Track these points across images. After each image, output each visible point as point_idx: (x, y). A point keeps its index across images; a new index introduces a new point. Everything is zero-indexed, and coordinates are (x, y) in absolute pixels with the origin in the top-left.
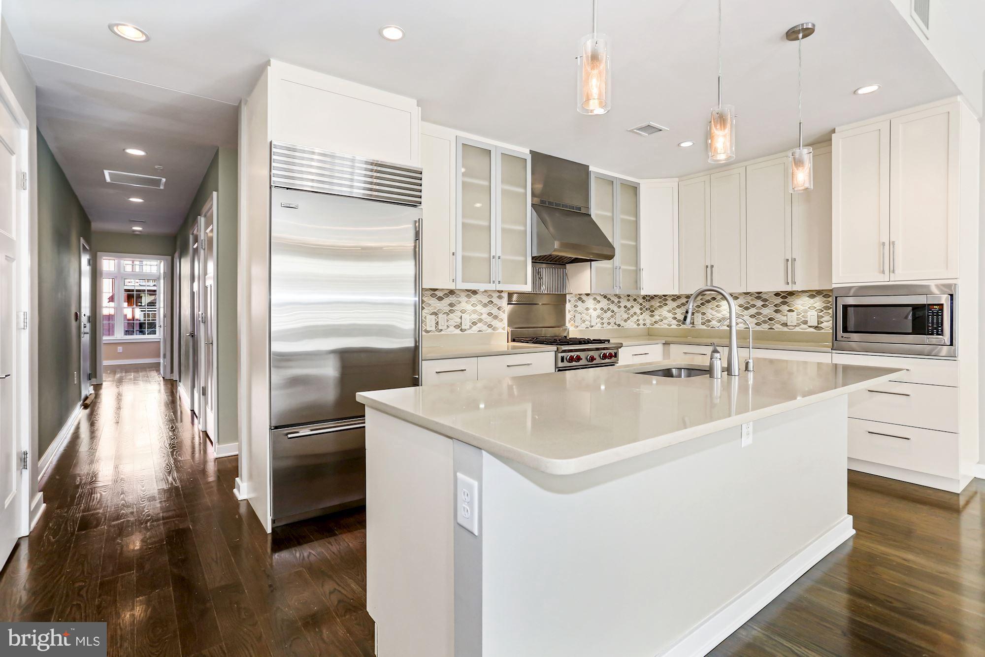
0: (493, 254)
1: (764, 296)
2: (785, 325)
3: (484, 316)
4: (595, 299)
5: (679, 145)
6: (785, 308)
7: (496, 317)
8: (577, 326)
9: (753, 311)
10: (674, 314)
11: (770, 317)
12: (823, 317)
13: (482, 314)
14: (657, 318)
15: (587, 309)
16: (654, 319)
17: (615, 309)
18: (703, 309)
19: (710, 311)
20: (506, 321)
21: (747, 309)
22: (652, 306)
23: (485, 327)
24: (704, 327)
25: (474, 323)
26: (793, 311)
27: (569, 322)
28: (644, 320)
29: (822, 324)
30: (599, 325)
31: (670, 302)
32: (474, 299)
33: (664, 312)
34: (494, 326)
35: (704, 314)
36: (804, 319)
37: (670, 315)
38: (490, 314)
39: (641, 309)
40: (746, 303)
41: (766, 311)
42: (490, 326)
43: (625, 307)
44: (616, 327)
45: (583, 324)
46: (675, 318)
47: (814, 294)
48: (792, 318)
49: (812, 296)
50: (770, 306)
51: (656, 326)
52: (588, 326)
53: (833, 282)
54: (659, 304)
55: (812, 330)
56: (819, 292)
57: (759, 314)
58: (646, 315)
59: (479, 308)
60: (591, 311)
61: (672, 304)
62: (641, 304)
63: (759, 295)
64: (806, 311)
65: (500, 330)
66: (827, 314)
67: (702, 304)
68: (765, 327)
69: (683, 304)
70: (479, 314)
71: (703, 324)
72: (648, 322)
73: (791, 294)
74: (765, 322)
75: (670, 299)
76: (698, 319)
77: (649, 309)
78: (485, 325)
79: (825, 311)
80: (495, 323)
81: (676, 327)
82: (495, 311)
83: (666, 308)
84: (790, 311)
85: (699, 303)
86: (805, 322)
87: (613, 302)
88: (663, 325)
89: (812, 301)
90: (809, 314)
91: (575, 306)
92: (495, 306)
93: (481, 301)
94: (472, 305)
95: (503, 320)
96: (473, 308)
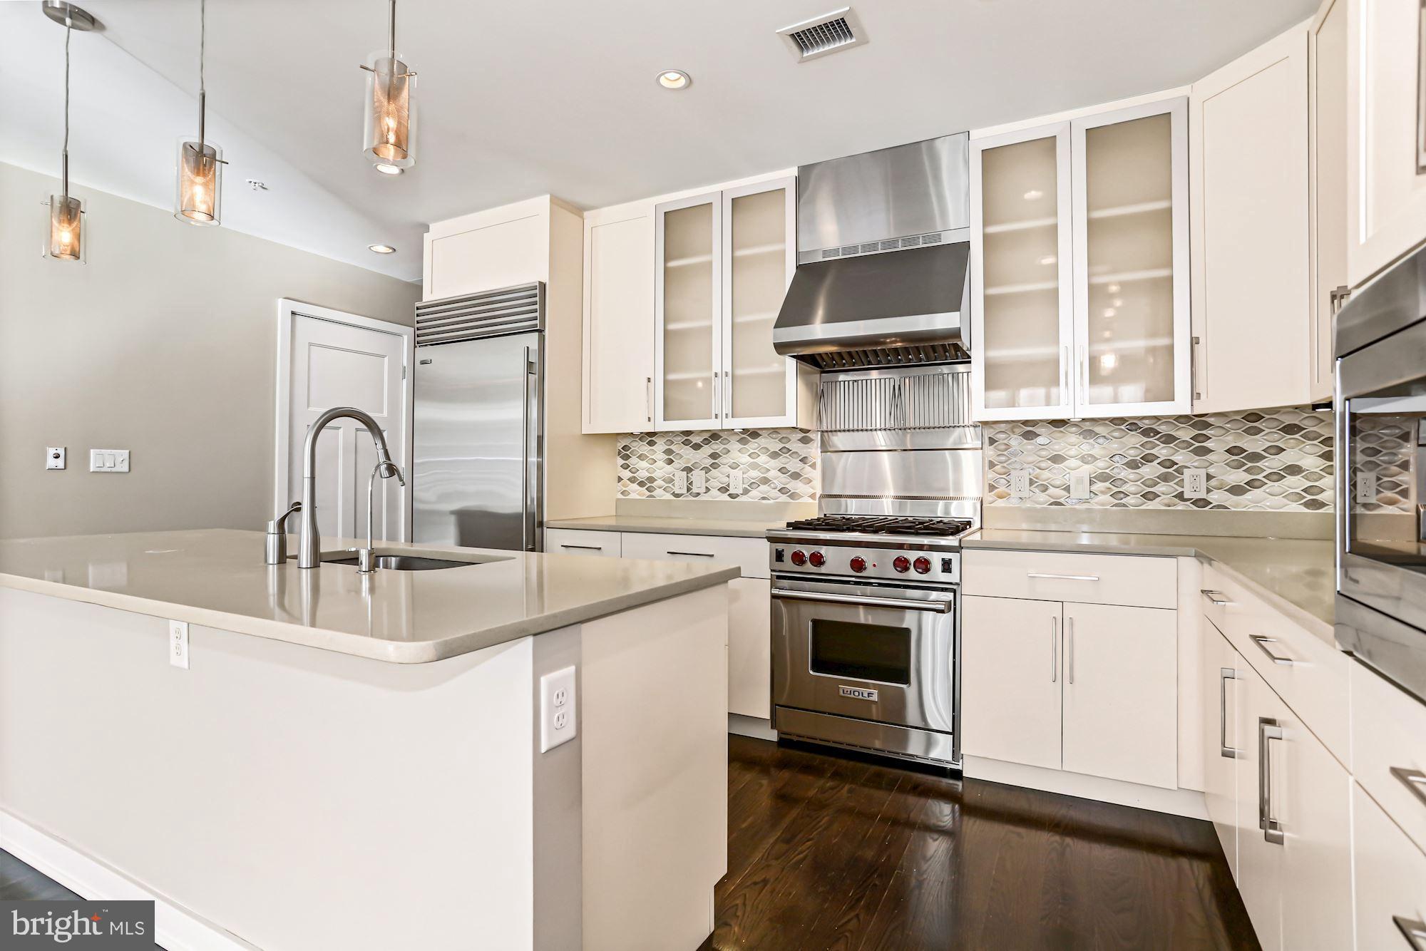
3: (773, 474)
7: (797, 476)
8: (1021, 500)
13: (768, 470)
15: (1058, 459)
20: (817, 483)
25: (753, 485)
27: (991, 487)
30: (1105, 497)
34: (792, 491)
38: (785, 471)
42: (784, 491)
44: (1187, 506)
45: (1040, 494)
52: (1061, 501)
65: (806, 499)
70: (763, 470)
78: (775, 488)
82: (793, 465)
91: (1016, 453)
92: (795, 456)
93: (767, 449)
94: (749, 455)
95: (811, 481)
96: (752, 460)
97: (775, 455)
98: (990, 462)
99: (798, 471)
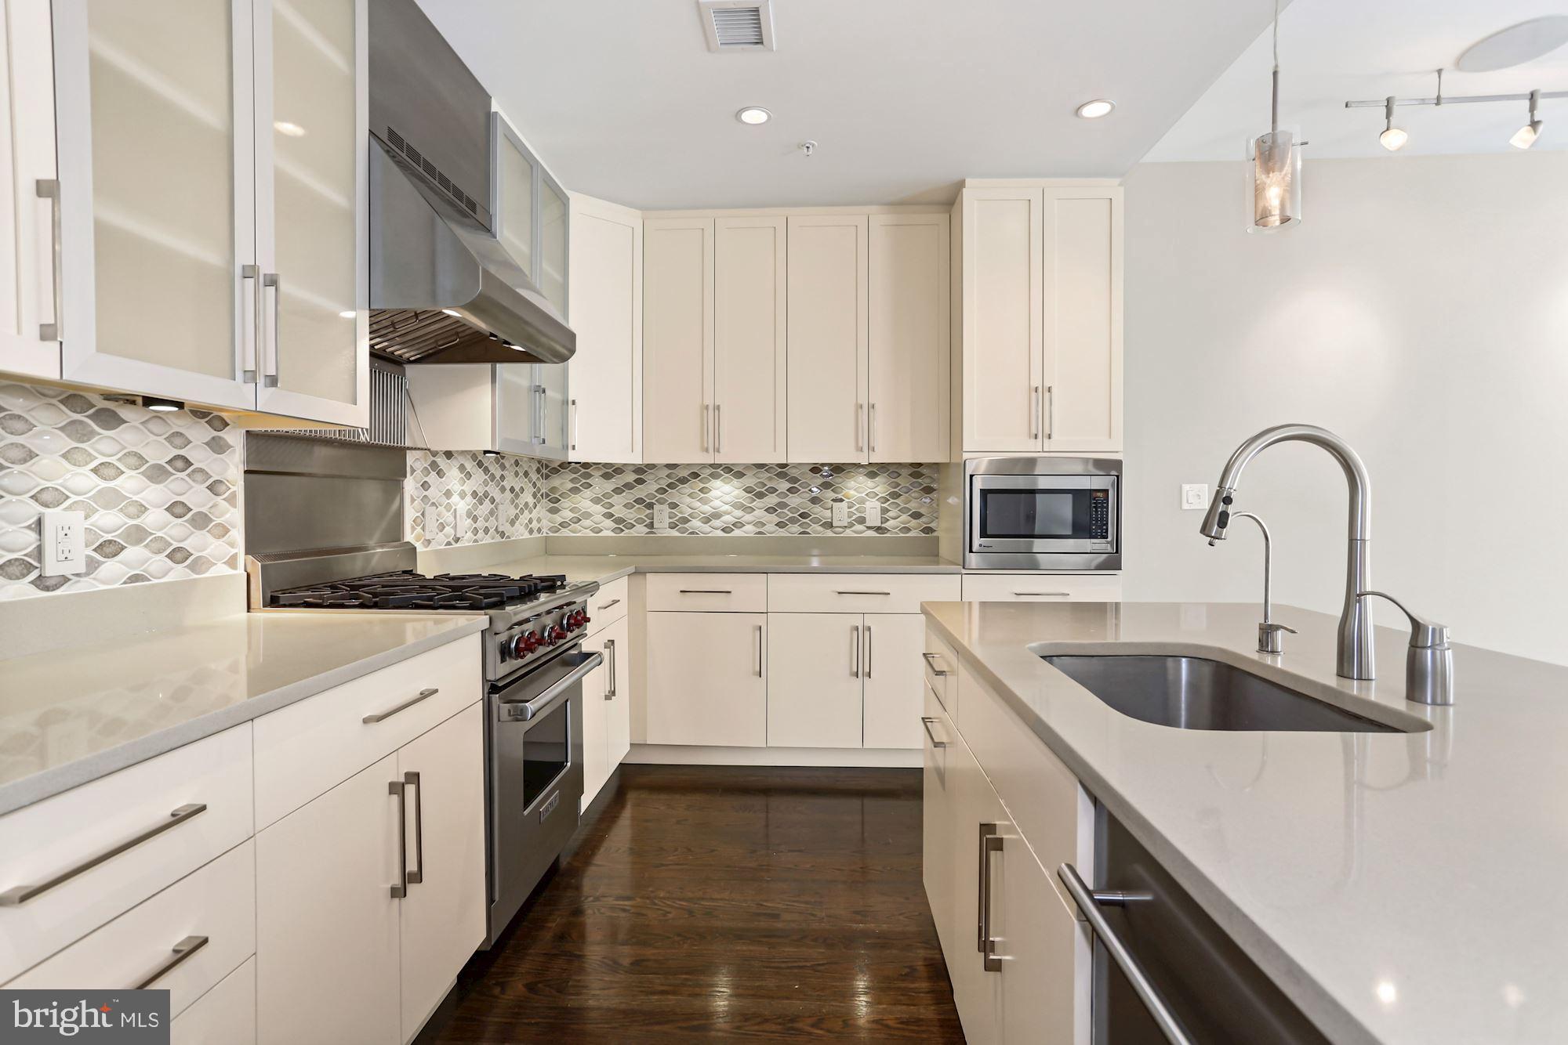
0: (243, 258)
1: (794, 473)
2: (829, 525)
3: (155, 518)
4: (462, 468)
5: (738, 115)
6: (829, 494)
7: (201, 521)
8: (429, 542)
9: (772, 500)
10: (606, 505)
11: (802, 511)
12: (888, 511)
13: (143, 509)
14: (567, 515)
15: (448, 494)
16: (558, 518)
17: (495, 492)
18: (673, 496)
19: (686, 500)
20: (238, 535)
21: (760, 495)
22: (553, 489)
23: (160, 562)
24: (675, 533)
25: (109, 549)
26: (841, 500)
27: (413, 529)
28: (539, 520)
29: (888, 523)
30: (470, 534)
31: (597, 481)
32: (105, 444)
33: (584, 501)
34: (196, 555)
35: (674, 506)
36: (859, 515)
37: (598, 509)
38: (178, 510)
39: (535, 496)
40: (760, 485)
41: (794, 501)
42: (178, 555)
43: (512, 490)
44: (498, 539)
45: (440, 534)
46: (609, 516)
47: (875, 470)
48: (841, 514)
49: (872, 475)
50: (802, 490)
51: (565, 532)
52: (450, 539)
53: (964, 450)
54: (571, 485)
55: (871, 533)
56: (883, 467)
57: (782, 505)
58: (541, 511)
59: (130, 483)
60: (455, 498)
61: (600, 486)
62: (534, 485)
63: (782, 470)
64: (862, 501)
65: (220, 570)
66: (894, 506)
67: (671, 486)
68: (795, 529)
69: (628, 486)
70: (132, 510)
71: (673, 526)
72: (545, 524)
73: (838, 469)
74: (793, 521)
75: (597, 474)
76: (662, 515)
77: (547, 495)
78: (159, 552)
79: (892, 501)
80: (198, 542)
81: (613, 534)
82: (197, 497)
83: (587, 493)
84: (835, 500)
85: (664, 484)
86: (861, 520)
87: (493, 477)
88: (583, 531)
89: (870, 483)
90: (868, 505)
91: (425, 486)
92: (199, 477)
93: (141, 457)
94: (95, 471)
95: (227, 531)
96: (103, 484)
97: (157, 474)
98: (412, 496)
99: (204, 510)
